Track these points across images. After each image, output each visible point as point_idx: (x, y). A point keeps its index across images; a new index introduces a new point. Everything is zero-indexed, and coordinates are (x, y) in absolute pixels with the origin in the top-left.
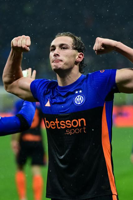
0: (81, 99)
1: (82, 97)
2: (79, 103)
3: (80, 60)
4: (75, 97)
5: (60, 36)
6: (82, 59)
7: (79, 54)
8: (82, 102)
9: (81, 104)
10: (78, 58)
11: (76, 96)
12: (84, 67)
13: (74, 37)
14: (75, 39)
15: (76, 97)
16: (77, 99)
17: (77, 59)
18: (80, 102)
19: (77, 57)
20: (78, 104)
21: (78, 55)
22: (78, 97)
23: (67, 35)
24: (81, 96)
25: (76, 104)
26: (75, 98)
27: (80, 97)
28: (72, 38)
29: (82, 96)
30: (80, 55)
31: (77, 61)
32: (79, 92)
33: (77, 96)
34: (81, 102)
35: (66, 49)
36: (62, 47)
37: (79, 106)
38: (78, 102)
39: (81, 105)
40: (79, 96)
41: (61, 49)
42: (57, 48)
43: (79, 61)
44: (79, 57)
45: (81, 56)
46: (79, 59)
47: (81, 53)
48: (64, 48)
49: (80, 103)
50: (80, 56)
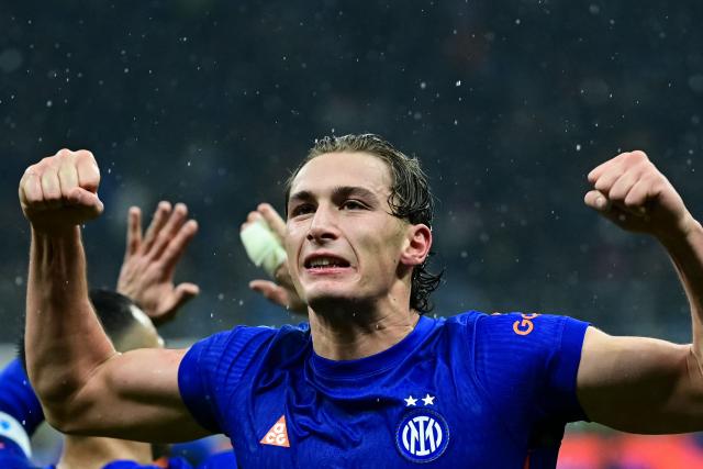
0: (430, 432)
1: (437, 426)
2: (423, 452)
3: (419, 257)
4: (406, 423)
6: (425, 252)
7: (413, 228)
8: (438, 449)
9: (431, 454)
10: (407, 250)
11: (411, 419)
13: (395, 159)
14: (398, 167)
15: (410, 423)
16: (414, 433)
17: (407, 255)
18: (428, 446)
19: (407, 243)
20: (418, 453)
21: (409, 236)
22: (417, 425)
23: (362, 149)
24: (432, 421)
25: (408, 452)
26: (406, 429)
27: (426, 424)
28: (385, 160)
29: (437, 420)
30: (417, 234)
31: (404, 261)
32: (420, 403)
33: (415, 420)
34: (433, 449)
35: (361, 207)
36: (345, 199)
37: (422, 461)
38: (418, 447)
39: (431, 460)
40: (421, 419)
41: (342, 208)
42: (324, 204)
43: (410, 262)
44: (414, 245)
45: (421, 239)
46: (414, 252)
47: (421, 225)
48: (352, 206)
49: (428, 452)
50: (417, 239)
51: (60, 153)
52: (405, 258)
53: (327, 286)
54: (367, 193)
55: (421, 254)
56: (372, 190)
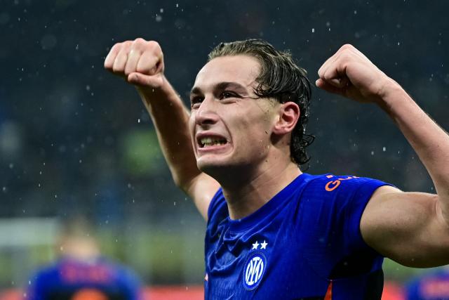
1: (262, 264)
3: (287, 127)
4: (249, 261)
5: (220, 55)
6: (293, 124)
7: (283, 106)
8: (258, 281)
9: (254, 285)
10: (279, 123)
11: (251, 258)
12: (308, 144)
13: (264, 56)
14: (268, 62)
17: (277, 127)
19: (277, 117)
21: (279, 112)
23: (240, 51)
26: (249, 265)
29: (263, 260)
30: (287, 109)
31: (276, 132)
33: (254, 259)
35: (237, 96)
36: (224, 92)
37: (249, 290)
39: (253, 288)
41: (221, 98)
42: (208, 96)
43: (282, 131)
44: (285, 118)
45: (291, 113)
46: (286, 124)
47: (290, 103)
50: (287, 114)
51: (137, 40)
52: (277, 130)
53: (209, 158)
54: (239, 86)
55: (290, 125)
56: (243, 85)
